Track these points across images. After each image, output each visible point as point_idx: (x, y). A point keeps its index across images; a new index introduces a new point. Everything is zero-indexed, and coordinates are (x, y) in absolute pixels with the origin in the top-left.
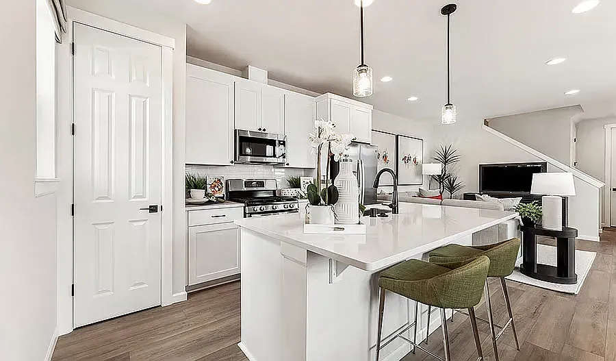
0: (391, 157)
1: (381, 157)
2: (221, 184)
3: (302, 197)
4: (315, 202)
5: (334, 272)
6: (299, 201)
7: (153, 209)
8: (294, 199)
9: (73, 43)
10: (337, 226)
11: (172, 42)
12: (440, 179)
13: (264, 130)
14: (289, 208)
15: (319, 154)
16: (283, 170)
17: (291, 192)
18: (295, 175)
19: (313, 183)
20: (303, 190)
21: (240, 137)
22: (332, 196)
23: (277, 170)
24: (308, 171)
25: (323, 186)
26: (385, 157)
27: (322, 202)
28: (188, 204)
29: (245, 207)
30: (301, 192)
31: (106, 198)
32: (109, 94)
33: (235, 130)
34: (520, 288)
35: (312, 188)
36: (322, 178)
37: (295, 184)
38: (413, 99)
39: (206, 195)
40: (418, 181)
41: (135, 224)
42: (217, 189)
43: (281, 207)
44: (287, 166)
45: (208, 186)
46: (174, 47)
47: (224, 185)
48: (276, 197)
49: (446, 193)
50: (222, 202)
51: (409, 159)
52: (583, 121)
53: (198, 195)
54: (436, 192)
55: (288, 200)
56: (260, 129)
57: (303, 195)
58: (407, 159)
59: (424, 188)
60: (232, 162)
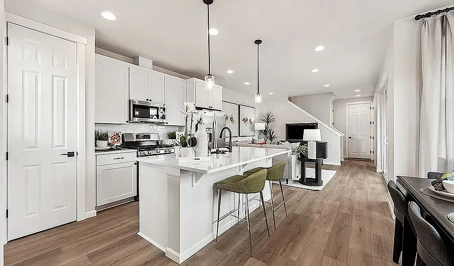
0: (236, 118)
1: (229, 119)
2: (119, 137)
3: (177, 145)
4: (185, 145)
5: (194, 180)
6: (175, 147)
7: (71, 154)
8: (172, 146)
9: (7, 37)
10: (196, 158)
11: (85, 40)
12: (265, 132)
13: (151, 100)
14: (168, 152)
15: (187, 120)
16: (164, 127)
17: (169, 142)
18: (172, 130)
19: (184, 136)
20: (178, 140)
21: (134, 105)
22: (194, 142)
23: (158, 127)
24: (180, 127)
25: (189, 137)
26: (231, 119)
27: (188, 145)
28: (96, 151)
29: (137, 152)
30: (176, 141)
31: (35, 147)
32: (36, 74)
33: (130, 100)
34: (296, 190)
35: (183, 139)
36: (188, 133)
37: (172, 136)
38: (247, 83)
39: (109, 144)
40: (252, 134)
41: (57, 165)
42: (116, 140)
43: (162, 152)
44: (166, 124)
45: (110, 138)
46: (86, 43)
47: (121, 138)
48: (158, 145)
49: (269, 141)
50: (121, 149)
51: (247, 120)
52: (336, 100)
53: (103, 144)
54: (263, 140)
55: (167, 147)
56: (147, 100)
57: (178, 143)
58: (245, 120)
59: (256, 138)
60: (127, 122)
